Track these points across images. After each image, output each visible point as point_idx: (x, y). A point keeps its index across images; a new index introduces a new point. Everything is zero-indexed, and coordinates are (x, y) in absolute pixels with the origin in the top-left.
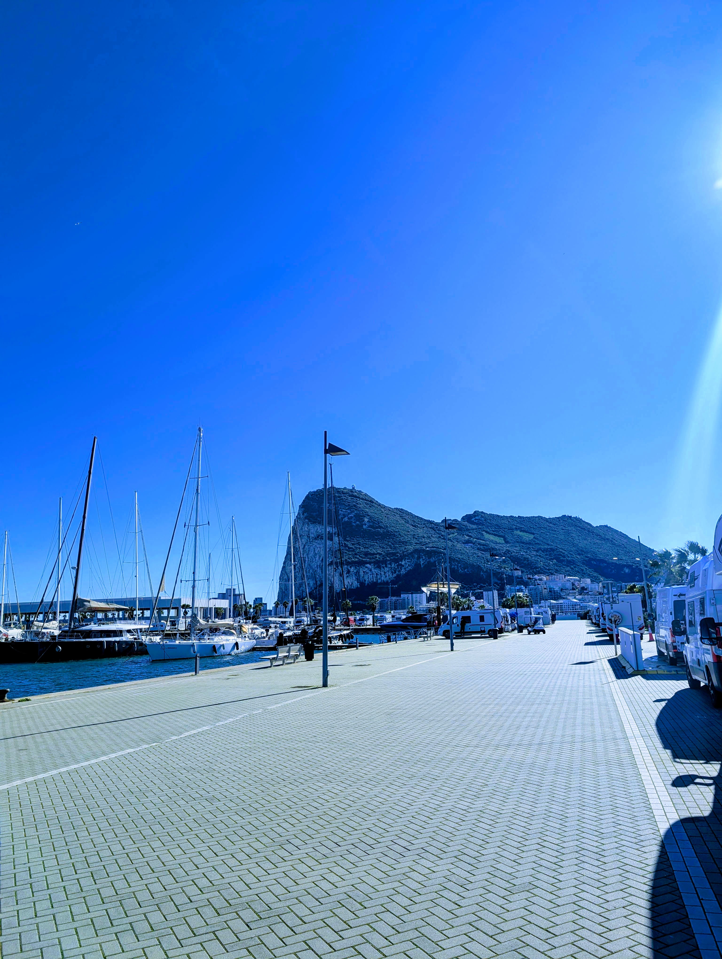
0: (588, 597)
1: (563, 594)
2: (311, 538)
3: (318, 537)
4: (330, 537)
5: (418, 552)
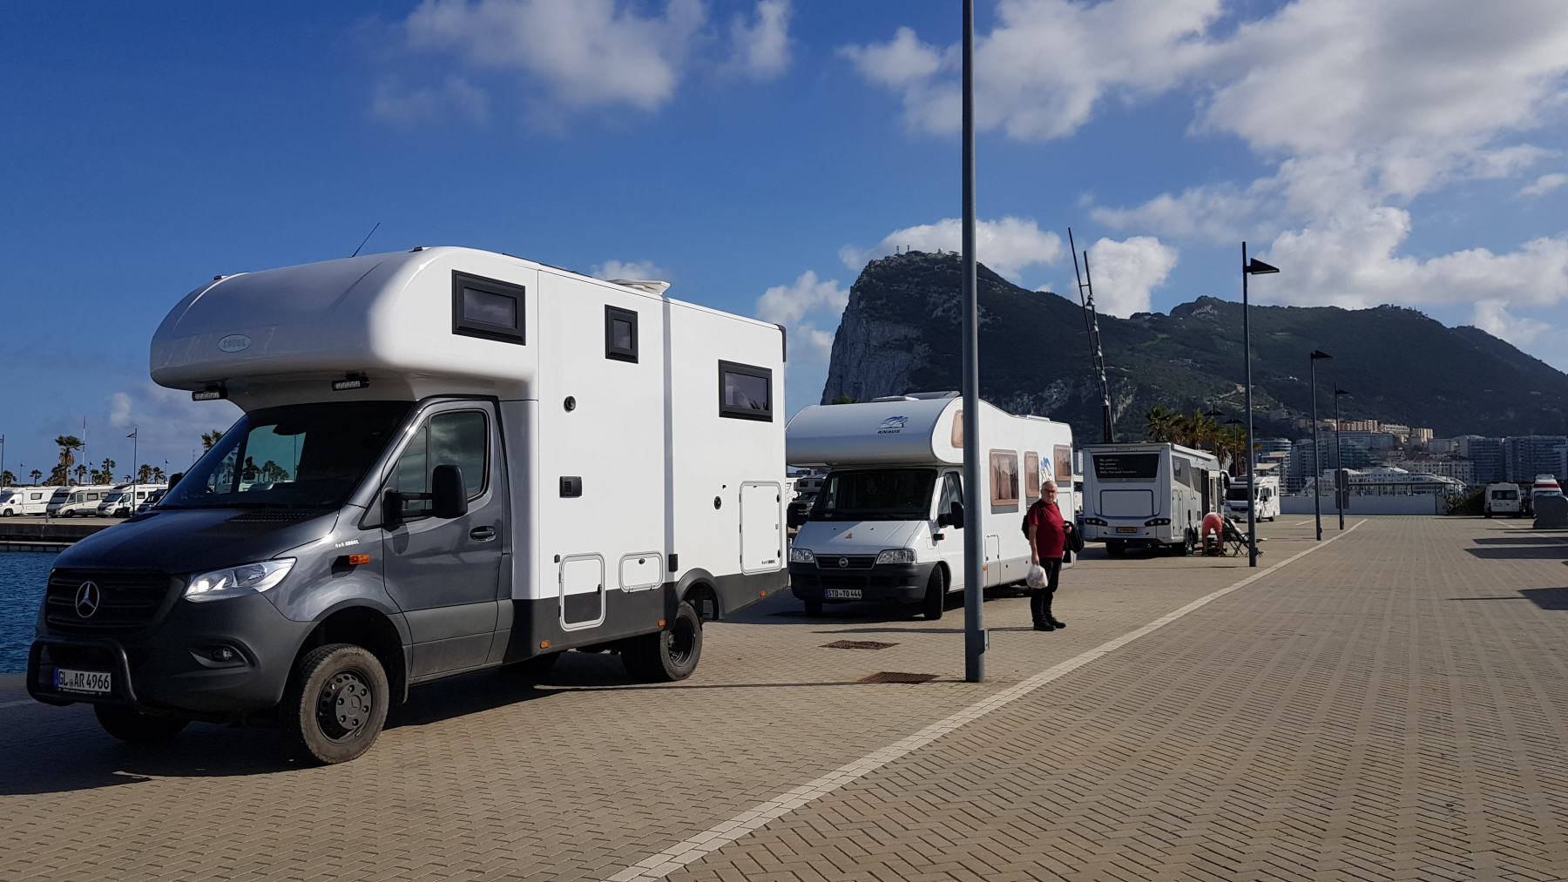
0: (1428, 464)
1: (1372, 457)
2: (871, 347)
3: (885, 346)
4: (907, 345)
5: (1076, 375)
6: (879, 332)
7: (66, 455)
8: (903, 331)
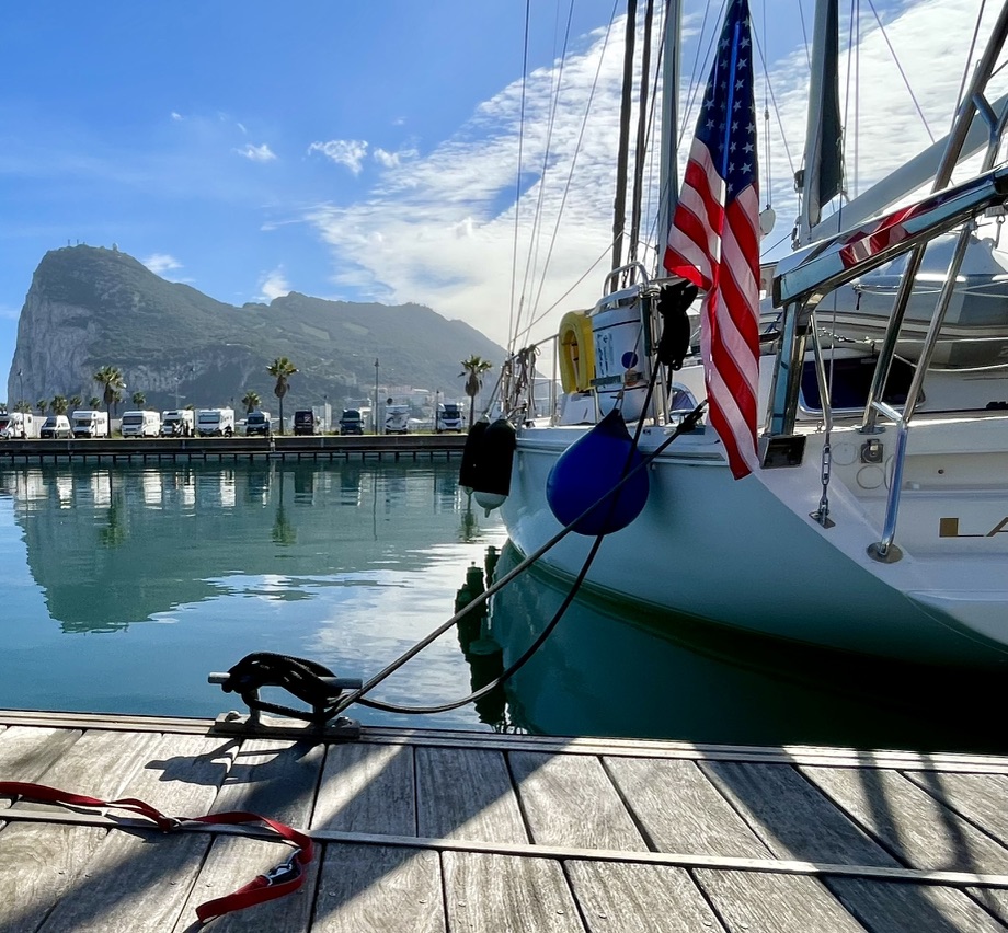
2: (53, 323)
3: (65, 323)
4: (82, 322)
5: (214, 349)
6: (61, 311)
8: (78, 311)
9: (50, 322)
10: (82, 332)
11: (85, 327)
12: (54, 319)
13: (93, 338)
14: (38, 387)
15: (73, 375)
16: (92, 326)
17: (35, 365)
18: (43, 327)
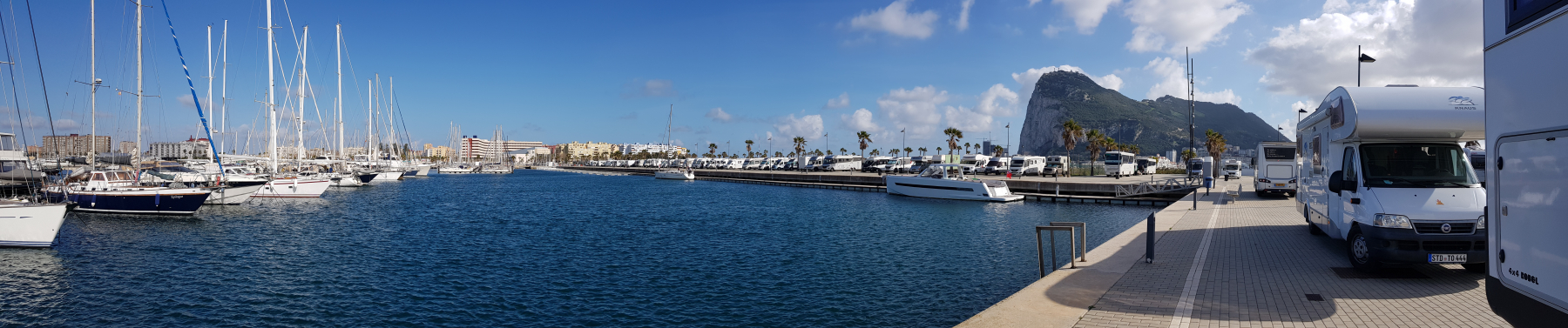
3: (1048, 107)
4: (1057, 107)
5: (1122, 121)
6: (1046, 102)
7: (749, 147)
8: (1056, 102)
9: (1041, 107)
10: (1056, 111)
11: (1058, 109)
12: (1044, 106)
13: (1061, 114)
14: (1033, 137)
15: (1051, 132)
16: (1062, 109)
17: (1033, 127)
18: (1038, 109)
